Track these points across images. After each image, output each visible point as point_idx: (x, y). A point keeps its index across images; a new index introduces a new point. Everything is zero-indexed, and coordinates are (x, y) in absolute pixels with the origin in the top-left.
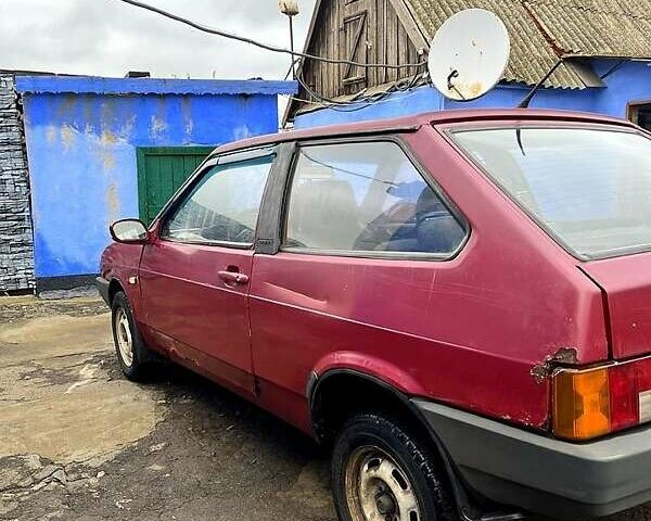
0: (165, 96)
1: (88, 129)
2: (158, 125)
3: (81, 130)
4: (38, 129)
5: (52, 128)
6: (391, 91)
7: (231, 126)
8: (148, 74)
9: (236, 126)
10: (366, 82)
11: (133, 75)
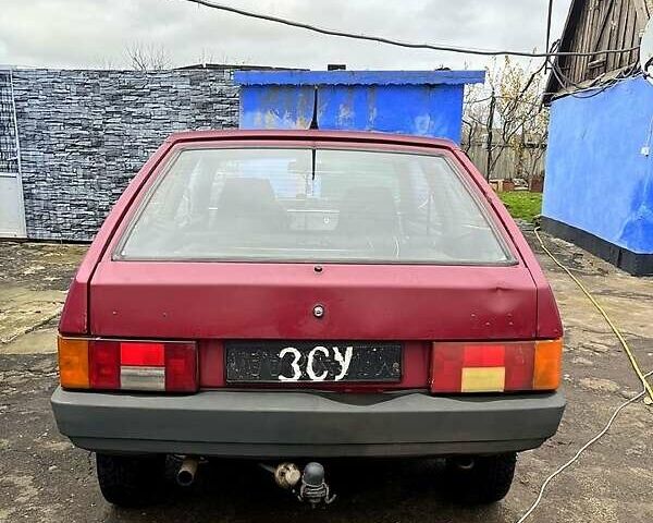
0: (352, 87)
1: (287, 114)
2: (344, 113)
3: (281, 116)
4: (249, 114)
5: (259, 114)
6: (620, 77)
7: (413, 115)
8: (343, 67)
9: (417, 115)
10: (605, 66)
11: (331, 67)
